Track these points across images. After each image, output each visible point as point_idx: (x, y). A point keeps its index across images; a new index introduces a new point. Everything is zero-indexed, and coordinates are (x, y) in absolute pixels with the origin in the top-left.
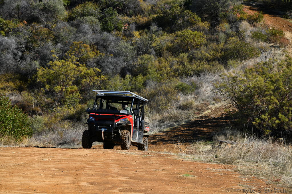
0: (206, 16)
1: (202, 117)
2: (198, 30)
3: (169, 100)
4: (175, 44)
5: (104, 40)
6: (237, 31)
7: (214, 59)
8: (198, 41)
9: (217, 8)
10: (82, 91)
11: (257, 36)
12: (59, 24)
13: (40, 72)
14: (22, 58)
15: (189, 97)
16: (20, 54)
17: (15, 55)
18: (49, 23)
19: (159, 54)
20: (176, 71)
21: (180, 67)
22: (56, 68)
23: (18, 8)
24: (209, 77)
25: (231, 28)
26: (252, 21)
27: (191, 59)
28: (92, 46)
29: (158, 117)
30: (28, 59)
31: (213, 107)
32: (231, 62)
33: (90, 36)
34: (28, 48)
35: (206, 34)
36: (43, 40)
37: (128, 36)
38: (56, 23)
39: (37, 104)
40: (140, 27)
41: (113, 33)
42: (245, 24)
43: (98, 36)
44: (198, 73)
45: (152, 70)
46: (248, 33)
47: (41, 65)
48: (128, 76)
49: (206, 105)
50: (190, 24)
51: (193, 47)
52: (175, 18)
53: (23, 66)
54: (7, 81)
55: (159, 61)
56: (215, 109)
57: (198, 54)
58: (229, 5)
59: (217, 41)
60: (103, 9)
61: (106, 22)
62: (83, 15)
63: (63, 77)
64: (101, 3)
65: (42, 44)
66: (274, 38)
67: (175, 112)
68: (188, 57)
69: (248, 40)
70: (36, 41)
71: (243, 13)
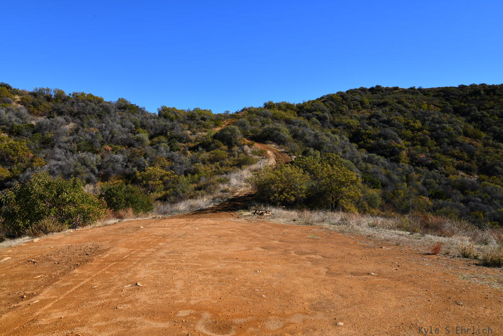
0: (225, 143)
1: (235, 196)
3: (216, 187)
4: (212, 158)
5: (172, 156)
6: (243, 151)
7: (234, 165)
8: (224, 155)
10: (164, 184)
11: (254, 153)
12: (146, 148)
13: (138, 174)
14: (127, 166)
15: (225, 185)
16: (125, 164)
17: (122, 165)
18: (140, 147)
19: (204, 163)
20: (215, 172)
21: (216, 169)
22: (148, 171)
23: (121, 139)
24: (233, 175)
25: (240, 149)
26: (249, 145)
27: (222, 165)
28: (166, 159)
29: (211, 197)
30: (130, 167)
31: (240, 190)
32: (243, 166)
33: (164, 154)
34: (129, 161)
35: (227, 152)
36: (138, 156)
37: (185, 154)
38: (144, 147)
40: (190, 149)
42: (246, 147)
43: (169, 154)
44: (226, 173)
45: (202, 172)
46: (249, 151)
47: (138, 170)
48: (189, 175)
49: (236, 190)
50: (218, 147)
51: (221, 159)
52: (210, 144)
53: (127, 171)
54: (118, 179)
55: (204, 167)
56: (241, 192)
57: (225, 163)
59: (234, 156)
60: (169, 140)
61: (172, 146)
62: (159, 143)
63: (153, 176)
64: (168, 136)
65: (137, 158)
66: (262, 154)
67: (220, 194)
68: (220, 164)
69: (250, 155)
70: (134, 157)
71: (244, 141)
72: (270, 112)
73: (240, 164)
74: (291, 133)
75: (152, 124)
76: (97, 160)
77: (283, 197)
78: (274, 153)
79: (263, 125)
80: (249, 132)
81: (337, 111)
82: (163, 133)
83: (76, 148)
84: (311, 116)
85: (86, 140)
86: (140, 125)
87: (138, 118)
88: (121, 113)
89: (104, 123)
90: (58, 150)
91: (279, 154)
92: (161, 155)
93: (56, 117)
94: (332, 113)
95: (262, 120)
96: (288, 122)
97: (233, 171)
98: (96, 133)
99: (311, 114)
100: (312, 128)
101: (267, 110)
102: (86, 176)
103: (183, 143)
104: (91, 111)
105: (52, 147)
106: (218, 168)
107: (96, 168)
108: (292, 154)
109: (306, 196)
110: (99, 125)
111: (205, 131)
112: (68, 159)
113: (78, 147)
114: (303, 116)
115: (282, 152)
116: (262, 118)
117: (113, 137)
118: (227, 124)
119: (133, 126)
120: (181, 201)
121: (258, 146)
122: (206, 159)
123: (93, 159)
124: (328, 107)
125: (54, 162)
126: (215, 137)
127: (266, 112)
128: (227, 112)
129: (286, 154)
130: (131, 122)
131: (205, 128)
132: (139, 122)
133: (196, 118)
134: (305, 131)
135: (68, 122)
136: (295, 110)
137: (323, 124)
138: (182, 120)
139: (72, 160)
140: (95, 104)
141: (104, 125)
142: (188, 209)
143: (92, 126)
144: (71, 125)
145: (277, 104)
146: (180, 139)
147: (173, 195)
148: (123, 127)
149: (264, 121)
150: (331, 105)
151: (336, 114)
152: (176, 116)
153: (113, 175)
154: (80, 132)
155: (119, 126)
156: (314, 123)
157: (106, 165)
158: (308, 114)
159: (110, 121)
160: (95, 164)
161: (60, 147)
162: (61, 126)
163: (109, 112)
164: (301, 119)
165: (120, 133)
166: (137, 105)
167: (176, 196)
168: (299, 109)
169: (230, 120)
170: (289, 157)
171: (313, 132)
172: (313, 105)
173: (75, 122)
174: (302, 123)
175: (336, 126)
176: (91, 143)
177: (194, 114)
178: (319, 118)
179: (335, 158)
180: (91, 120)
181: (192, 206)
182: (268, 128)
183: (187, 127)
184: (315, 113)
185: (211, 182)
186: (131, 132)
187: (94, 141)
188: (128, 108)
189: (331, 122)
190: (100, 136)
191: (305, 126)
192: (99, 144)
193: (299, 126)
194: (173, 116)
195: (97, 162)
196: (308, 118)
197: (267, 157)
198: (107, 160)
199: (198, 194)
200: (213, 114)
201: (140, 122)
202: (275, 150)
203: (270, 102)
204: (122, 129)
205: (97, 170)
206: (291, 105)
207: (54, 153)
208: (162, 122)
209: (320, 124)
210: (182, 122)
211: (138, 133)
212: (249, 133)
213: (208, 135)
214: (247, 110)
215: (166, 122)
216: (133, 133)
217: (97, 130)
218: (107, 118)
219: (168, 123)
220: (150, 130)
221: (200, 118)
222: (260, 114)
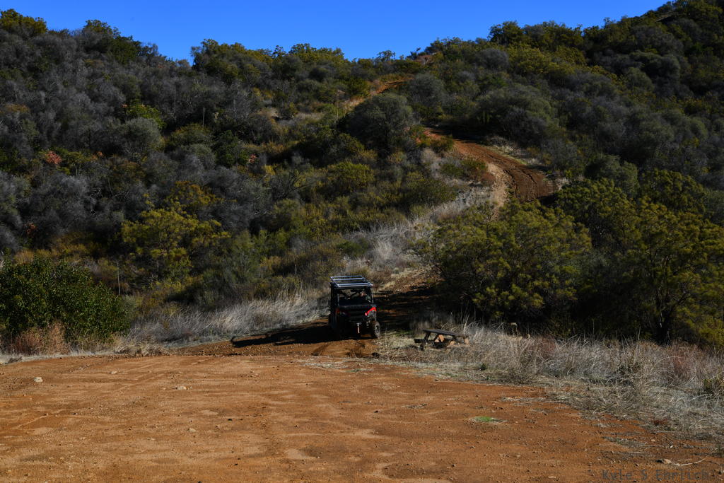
0: (370, 142)
1: (382, 293)
2: (361, 161)
3: (331, 267)
4: (329, 183)
5: (221, 179)
6: (419, 164)
7: (389, 205)
8: (363, 177)
9: (387, 130)
10: (193, 256)
11: (448, 170)
12: (152, 157)
13: (126, 228)
14: (98, 208)
15: (359, 261)
16: (94, 201)
17: (87, 203)
18: (137, 155)
19: (306, 198)
20: (334, 222)
21: (340, 217)
22: (151, 221)
23: (89, 134)
24: (384, 232)
25: (409, 159)
26: (438, 149)
27: (355, 205)
28: (204, 188)
29: (315, 293)
30: (107, 210)
31: (398, 276)
32: (416, 209)
33: (200, 173)
34: (105, 193)
35: (374, 168)
36: (128, 180)
37: (257, 172)
38: (147, 154)
39: (123, 278)
40: (273, 160)
41: (234, 168)
42: (428, 153)
43: (213, 173)
44: (367, 226)
45: (298, 223)
46: (435, 166)
47: (127, 217)
48: (262, 232)
49: (388, 274)
50: (348, 153)
51: (355, 188)
52: (326, 145)
53: (99, 219)
54: (75, 243)
55: (307, 209)
56: (401, 280)
57: (365, 197)
58: (404, 125)
59: (391, 178)
60: (216, 134)
61: (223, 153)
62: (188, 142)
63: (164, 235)
64: (214, 125)
65: (128, 186)
66: (473, 174)
68: (350, 202)
69: (437, 176)
70: (117, 182)
71: (425, 137)
72: (506, 54)
73: (406, 203)
74: (560, 112)
75: (173, 90)
76: (19, 189)
77: (511, 297)
78: (506, 171)
79: (484, 89)
80: (441, 110)
81: (704, 47)
82: (200, 115)
84: (628, 62)
86: (139, 94)
87: (137, 74)
88: (90, 61)
89: (44, 89)
91: (520, 174)
92: (190, 176)
94: (688, 53)
95: (481, 78)
96: (557, 80)
97: (384, 222)
98: (22, 117)
99: (627, 57)
100: (627, 97)
101: (497, 49)
103: (254, 143)
104: (12, 58)
106: (344, 214)
107: (15, 212)
108: (558, 172)
109: (576, 294)
110: (30, 97)
111: (319, 110)
114: (604, 64)
115: (530, 167)
116: (482, 72)
117: (65, 127)
118: (383, 87)
119: (122, 98)
120: (233, 303)
121: (461, 150)
122: (313, 189)
123: (9, 188)
124: (678, 37)
126: (342, 125)
127: (492, 53)
128: (388, 54)
129: (541, 174)
130: (115, 85)
131: (320, 100)
132: (137, 87)
133: (297, 73)
134: (601, 108)
136: (580, 48)
137: (661, 84)
138: (258, 77)
140: (25, 38)
141: (43, 94)
142: (247, 328)
143: (12, 99)
145: (528, 29)
146: (246, 132)
147: (212, 287)
148: (95, 99)
149: (486, 79)
150: (687, 29)
151: (702, 57)
152: (241, 66)
153: (62, 231)
155: (83, 96)
156: (632, 84)
157: (42, 204)
158: (620, 57)
159: (59, 85)
160: (14, 201)
163: (58, 61)
164: (596, 74)
165: (85, 115)
166: (135, 39)
167: (220, 290)
168: (592, 44)
169: (391, 79)
170: (550, 183)
171: (625, 110)
172: (633, 33)
174: (598, 83)
175: (699, 91)
176: (7, 144)
177: (291, 61)
178: (650, 69)
179: (680, 185)
180: (10, 82)
181: (258, 320)
182: (493, 98)
183: (270, 97)
184: (639, 53)
185: (321, 253)
186: (116, 115)
187: (15, 140)
188: (109, 48)
189: (687, 81)
190: (32, 125)
191: (606, 92)
192: (29, 148)
193: (589, 93)
194: (232, 67)
195: (19, 197)
196: (619, 70)
197: (487, 182)
198: (47, 190)
199: (279, 286)
200: (346, 61)
201: (141, 86)
202: (512, 162)
203: (509, 26)
204: (91, 106)
205: (19, 218)
206: (569, 33)
208: (202, 85)
209: (653, 87)
210: (258, 86)
211: (134, 116)
212: (440, 114)
213: (323, 121)
214: (441, 49)
215: (210, 85)
216: (121, 115)
217: (25, 109)
218: (54, 75)
219: (217, 89)
220: (165, 107)
221: (307, 73)
222: (477, 60)
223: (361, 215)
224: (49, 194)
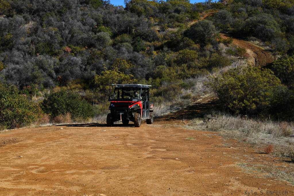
0: (197, 40)
1: (196, 103)
2: (193, 49)
3: (176, 93)
4: (179, 58)
5: (135, 57)
6: (217, 50)
7: (203, 67)
8: (193, 56)
9: (204, 36)
11: (229, 52)
12: (107, 48)
13: (96, 78)
14: (85, 70)
15: (188, 91)
16: (84, 67)
17: (81, 67)
18: (101, 47)
19: (169, 65)
20: (180, 75)
21: (182, 72)
22: (106, 75)
23: (82, 39)
24: (201, 79)
25: (213, 48)
26: (226, 43)
27: (189, 67)
28: (127, 61)
29: (170, 104)
30: (89, 70)
31: (203, 97)
32: (214, 69)
33: (126, 55)
34: (88, 63)
35: (198, 52)
36: (97, 58)
37: (150, 54)
38: (105, 47)
39: (95, 98)
40: (157, 49)
41: (140, 52)
42: (222, 45)
43: (131, 55)
44: (193, 76)
45: (165, 75)
46: (224, 50)
47: (97, 73)
48: (150, 79)
49: (199, 96)
50: (188, 46)
51: (190, 60)
52: (178, 42)
53: (86, 74)
54: (77, 84)
55: (169, 69)
56: (205, 98)
57: (193, 64)
58: (211, 33)
59: (205, 56)
60: (133, 38)
61: (136, 46)
62: (122, 42)
63: (110, 81)
64: (133, 34)
65: (97, 60)
66: (240, 53)
67: (180, 100)
68: (187, 66)
69: (224, 55)
71: (221, 38)
73: (210, 67)
75: (116, 20)
76: (55, 62)
77: (243, 105)
78: (254, 52)
79: (250, 15)
80: (229, 26)
82: (127, 31)
83: (34, 50)
85: (45, 41)
86: (102, 22)
87: (101, 13)
88: (82, 8)
89: (64, 21)
90: (16, 53)
91: (261, 53)
93: (15, 16)
95: (249, 10)
97: (200, 75)
98: (55, 33)
102: (43, 80)
104: (51, 8)
105: (11, 49)
107: (54, 71)
112: (26, 62)
113: (37, 48)
115: (266, 51)
116: (249, 8)
117: (73, 36)
118: (206, 15)
119: (95, 23)
121: (236, 43)
123: (51, 62)
125: (12, 66)
126: (186, 34)
129: (270, 53)
130: (92, 18)
131: (178, 22)
132: (101, 19)
133: (169, 10)
135: (27, 21)
138: (152, 13)
139: (30, 63)
141: (63, 23)
143: (51, 25)
144: (31, 24)
148: (84, 24)
149: (251, 11)
152: (145, 8)
154: (39, 31)
155: (79, 23)
157: (64, 69)
161: (18, 49)
162: (20, 26)
163: (70, 8)
165: (80, 31)
169: (210, 12)
170: (273, 57)
173: (34, 21)
176: (49, 44)
177: (166, 5)
180: (51, 18)
185: (173, 87)
186: (93, 31)
187: (53, 42)
190: (59, 36)
192: (58, 45)
194: (141, 8)
195: (55, 65)
197: (246, 57)
198: (65, 62)
201: (103, 18)
202: (258, 48)
204: (83, 28)
205: (55, 74)
207: (13, 56)
210: (152, 16)
211: (100, 31)
212: (229, 28)
213: (178, 32)
215: (132, 17)
216: (95, 31)
217: (57, 29)
218: (68, 15)
219: (134, 19)
220: (113, 27)
221: (173, 10)
222: (247, 2)
223: (191, 72)
224: (66, 64)
